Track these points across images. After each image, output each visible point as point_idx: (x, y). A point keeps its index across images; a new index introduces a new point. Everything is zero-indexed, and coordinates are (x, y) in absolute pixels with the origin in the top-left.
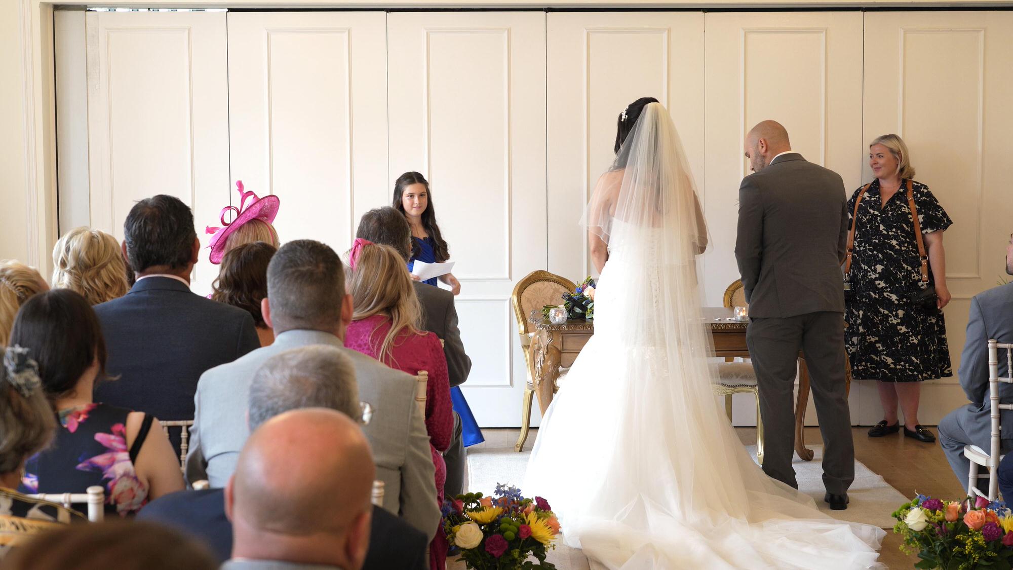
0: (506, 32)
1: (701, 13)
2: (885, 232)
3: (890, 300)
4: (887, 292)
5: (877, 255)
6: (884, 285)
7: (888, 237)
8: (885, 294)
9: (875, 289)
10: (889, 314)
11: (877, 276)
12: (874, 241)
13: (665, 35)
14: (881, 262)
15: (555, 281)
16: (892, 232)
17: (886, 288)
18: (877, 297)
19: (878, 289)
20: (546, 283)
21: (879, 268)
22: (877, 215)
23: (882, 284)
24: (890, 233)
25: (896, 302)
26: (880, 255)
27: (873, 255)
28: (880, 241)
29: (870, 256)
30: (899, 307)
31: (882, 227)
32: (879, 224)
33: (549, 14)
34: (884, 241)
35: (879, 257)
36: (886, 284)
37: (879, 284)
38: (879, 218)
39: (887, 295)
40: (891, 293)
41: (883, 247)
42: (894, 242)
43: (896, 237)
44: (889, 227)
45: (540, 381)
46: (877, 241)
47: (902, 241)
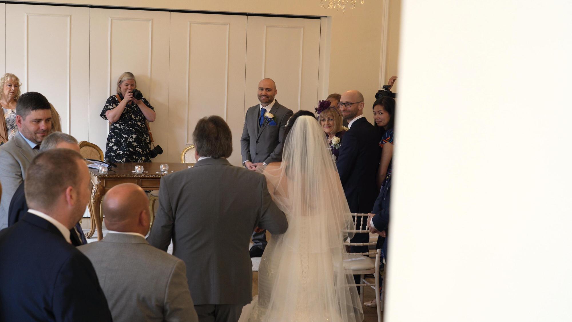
0: (69, 17)
1: (168, 13)
2: (134, 118)
3: (139, 152)
4: (138, 148)
5: (132, 129)
6: (137, 145)
7: (136, 121)
8: (137, 149)
9: (132, 147)
10: (138, 159)
11: (133, 140)
12: (129, 123)
13: (151, 22)
14: (135, 133)
15: (91, 146)
16: (137, 118)
17: (137, 146)
18: (133, 150)
19: (133, 146)
20: (87, 147)
21: (134, 136)
22: (130, 111)
23: (135, 144)
24: (137, 119)
25: (142, 153)
26: (134, 130)
27: (130, 130)
28: (132, 123)
29: (128, 130)
30: (143, 155)
31: (133, 116)
32: (131, 114)
33: (91, 9)
34: (134, 123)
35: (133, 131)
36: (137, 144)
37: (134, 144)
38: (131, 112)
39: (138, 149)
40: (140, 149)
41: (134, 126)
42: (139, 123)
43: (139, 121)
44: (136, 116)
45: (94, 202)
46: (131, 123)
47: (142, 123)
